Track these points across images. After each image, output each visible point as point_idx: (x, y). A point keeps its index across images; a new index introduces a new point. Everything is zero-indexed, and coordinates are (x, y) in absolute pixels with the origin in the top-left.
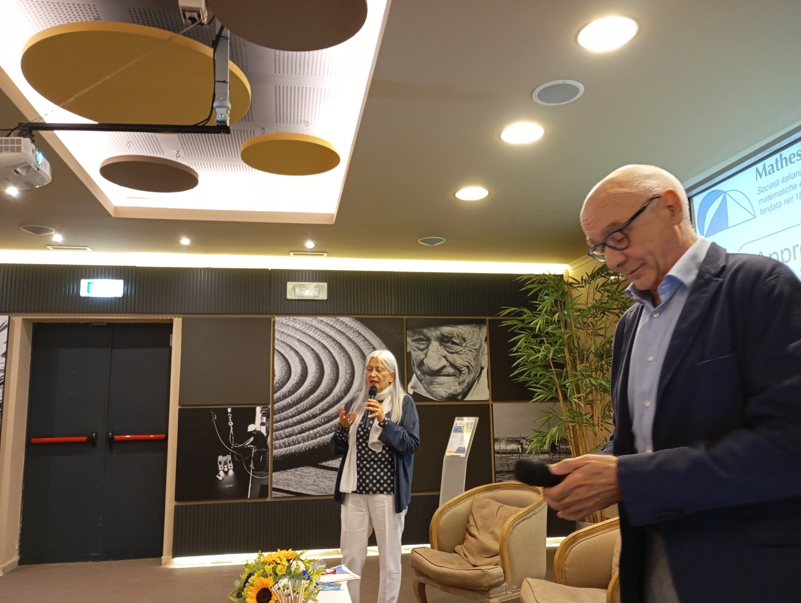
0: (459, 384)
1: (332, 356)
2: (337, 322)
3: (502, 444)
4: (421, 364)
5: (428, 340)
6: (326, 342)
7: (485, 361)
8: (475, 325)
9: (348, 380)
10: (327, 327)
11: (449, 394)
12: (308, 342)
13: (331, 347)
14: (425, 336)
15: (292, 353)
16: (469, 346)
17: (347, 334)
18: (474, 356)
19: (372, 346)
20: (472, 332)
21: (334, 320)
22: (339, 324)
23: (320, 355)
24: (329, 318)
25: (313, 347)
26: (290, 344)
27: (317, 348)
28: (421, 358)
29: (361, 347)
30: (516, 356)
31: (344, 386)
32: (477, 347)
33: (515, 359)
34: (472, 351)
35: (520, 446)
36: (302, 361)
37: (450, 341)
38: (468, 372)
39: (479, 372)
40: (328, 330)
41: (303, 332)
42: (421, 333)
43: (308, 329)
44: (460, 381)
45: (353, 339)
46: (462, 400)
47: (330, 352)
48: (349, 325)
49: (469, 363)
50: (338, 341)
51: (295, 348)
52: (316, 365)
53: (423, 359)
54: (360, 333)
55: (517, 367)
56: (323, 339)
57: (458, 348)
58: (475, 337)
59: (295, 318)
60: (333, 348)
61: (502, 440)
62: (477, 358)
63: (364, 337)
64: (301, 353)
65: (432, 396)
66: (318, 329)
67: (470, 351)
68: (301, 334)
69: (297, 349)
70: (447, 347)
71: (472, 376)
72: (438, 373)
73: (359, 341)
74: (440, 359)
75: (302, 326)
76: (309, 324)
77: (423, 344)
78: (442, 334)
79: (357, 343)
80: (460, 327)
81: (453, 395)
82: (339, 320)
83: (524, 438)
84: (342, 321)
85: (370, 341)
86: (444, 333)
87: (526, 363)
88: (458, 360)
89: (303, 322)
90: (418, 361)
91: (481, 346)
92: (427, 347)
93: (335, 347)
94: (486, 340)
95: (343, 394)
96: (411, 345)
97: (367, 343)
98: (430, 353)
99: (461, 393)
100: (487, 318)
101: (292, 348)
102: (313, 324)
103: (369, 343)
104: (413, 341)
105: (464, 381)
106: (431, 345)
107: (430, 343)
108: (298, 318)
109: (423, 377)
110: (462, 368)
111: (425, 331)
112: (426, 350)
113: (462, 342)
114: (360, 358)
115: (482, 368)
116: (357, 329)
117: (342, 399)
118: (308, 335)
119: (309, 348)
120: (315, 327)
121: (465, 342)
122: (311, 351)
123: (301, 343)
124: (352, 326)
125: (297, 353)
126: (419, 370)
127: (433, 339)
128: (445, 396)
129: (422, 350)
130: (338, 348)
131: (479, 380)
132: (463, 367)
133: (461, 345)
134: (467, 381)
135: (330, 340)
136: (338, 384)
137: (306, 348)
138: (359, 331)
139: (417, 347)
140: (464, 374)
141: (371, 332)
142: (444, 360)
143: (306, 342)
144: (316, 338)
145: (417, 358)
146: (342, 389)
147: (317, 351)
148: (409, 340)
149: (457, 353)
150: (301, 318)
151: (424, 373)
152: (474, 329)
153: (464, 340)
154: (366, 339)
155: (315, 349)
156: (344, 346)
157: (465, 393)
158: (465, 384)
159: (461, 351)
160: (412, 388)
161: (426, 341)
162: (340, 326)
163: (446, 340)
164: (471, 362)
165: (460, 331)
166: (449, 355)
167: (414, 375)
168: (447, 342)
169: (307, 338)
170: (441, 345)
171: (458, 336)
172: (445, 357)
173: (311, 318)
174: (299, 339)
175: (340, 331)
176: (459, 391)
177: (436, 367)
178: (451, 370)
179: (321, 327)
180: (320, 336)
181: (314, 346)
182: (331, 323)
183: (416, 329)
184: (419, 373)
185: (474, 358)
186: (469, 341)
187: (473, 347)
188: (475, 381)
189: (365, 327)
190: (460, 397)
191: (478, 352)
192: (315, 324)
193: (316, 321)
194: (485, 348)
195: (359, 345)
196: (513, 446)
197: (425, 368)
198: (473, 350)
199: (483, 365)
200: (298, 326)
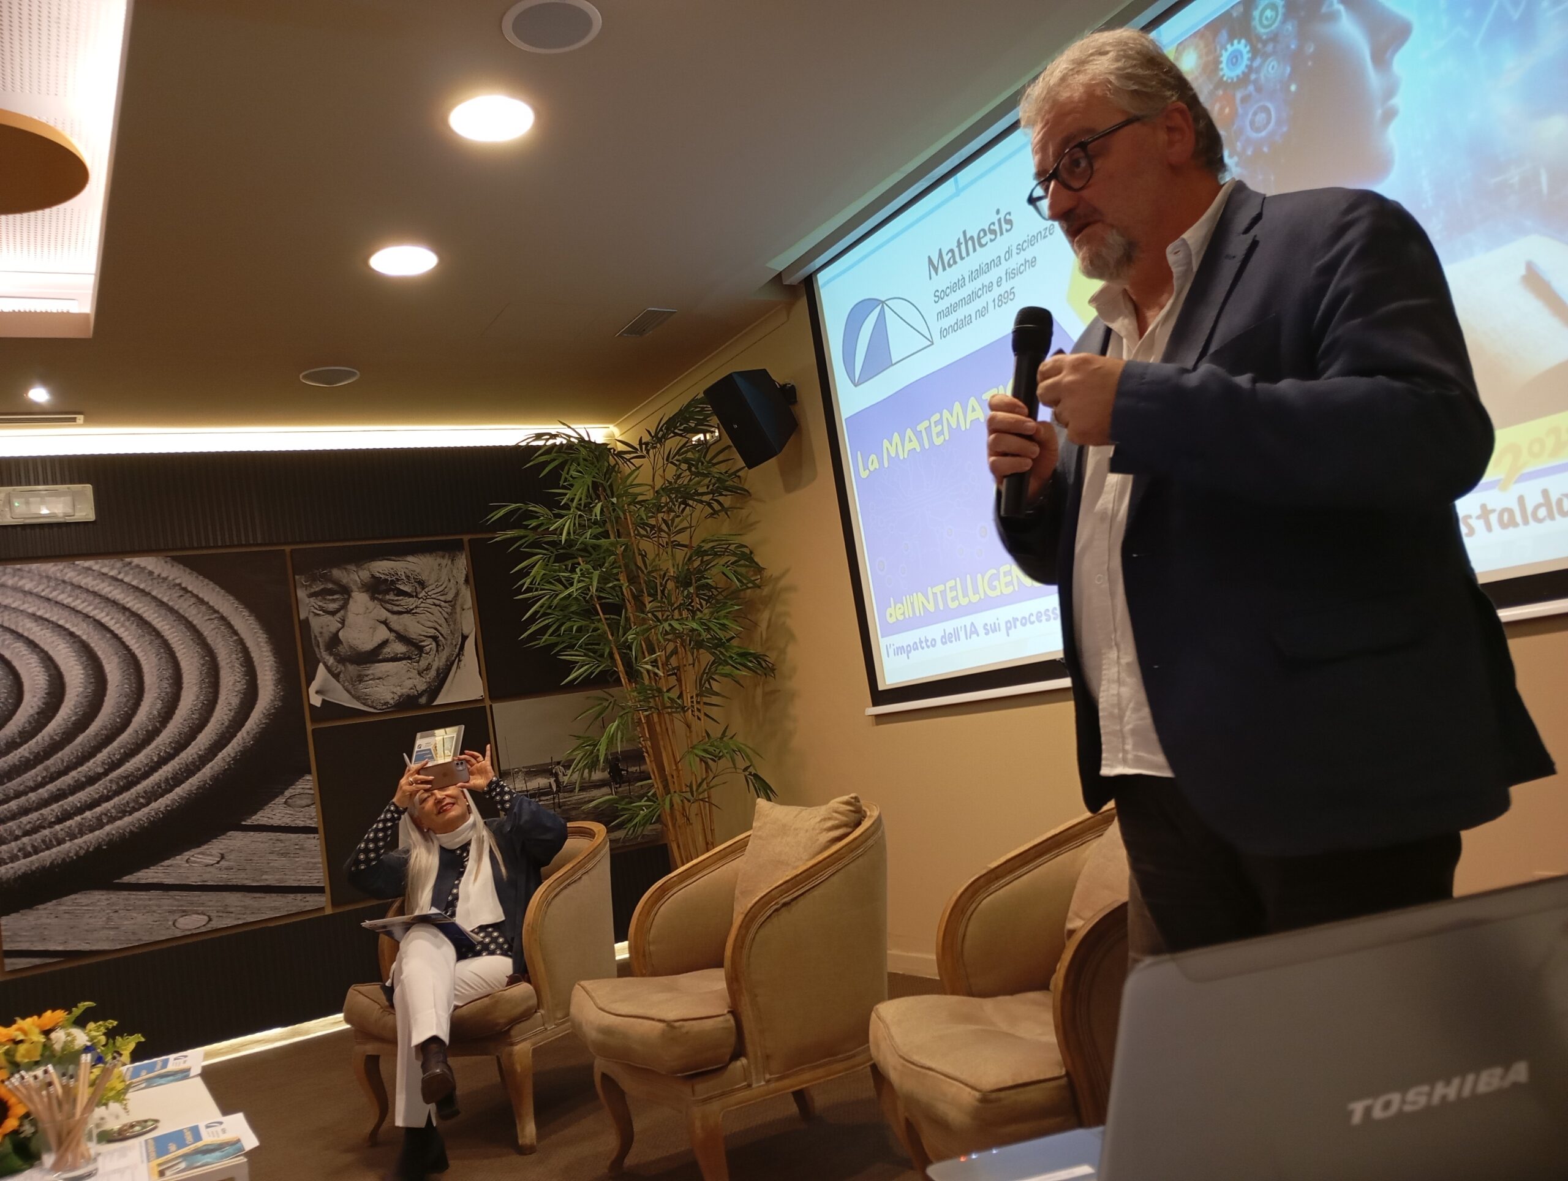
0: (419, 674)
1: (123, 643)
2: (127, 568)
3: (517, 781)
4: (334, 641)
5: (345, 592)
6: (103, 614)
7: (468, 623)
8: (441, 553)
9: (167, 693)
10: (103, 581)
11: (400, 697)
12: (58, 619)
13: (118, 625)
14: (337, 583)
15: (20, 646)
16: (433, 596)
17: (154, 593)
18: (446, 616)
19: (216, 615)
20: (436, 567)
21: (119, 564)
22: (131, 572)
23: (92, 645)
24: (106, 562)
25: (73, 629)
26: (13, 627)
27: (82, 630)
28: (333, 629)
29: (190, 619)
30: (529, 599)
31: (159, 705)
32: (450, 597)
33: (527, 604)
34: (440, 606)
35: (552, 780)
36: (49, 663)
37: (393, 590)
38: (435, 649)
39: (458, 646)
40: (105, 588)
41: (42, 597)
42: (327, 578)
43: (55, 590)
44: (421, 669)
45: (171, 604)
46: (429, 704)
47: (115, 636)
48: (156, 574)
49: (436, 629)
50: (134, 609)
51: (26, 634)
52: (84, 668)
53: (338, 631)
54: (185, 590)
55: (533, 619)
56: (95, 609)
57: (411, 603)
58: (444, 577)
59: (18, 566)
60: (123, 626)
61: (517, 773)
62: (451, 618)
63: (197, 596)
64: (42, 645)
65: (364, 704)
66: (80, 587)
67: (435, 605)
68: (38, 602)
69: (31, 637)
70: (388, 602)
71: (444, 655)
72: (373, 656)
73: (185, 605)
74: (374, 629)
75: (39, 584)
76: (56, 579)
77: (334, 601)
78: (373, 576)
79: (181, 611)
80: (410, 558)
81: (408, 696)
82: (130, 563)
83: (558, 763)
84: (138, 566)
85: (211, 604)
86: (378, 575)
87: (549, 611)
88: (413, 626)
89: (40, 575)
90: (327, 636)
91: (457, 594)
92: (344, 607)
93: (127, 624)
94: (467, 581)
95: (158, 725)
96: (307, 604)
97: (203, 608)
98: (351, 618)
99: (424, 691)
100: (466, 538)
101: (19, 636)
102: (66, 578)
103: (211, 608)
104: (311, 595)
105: (428, 668)
106: (351, 601)
107: (350, 596)
108: (26, 567)
109: (341, 667)
110: (424, 641)
111: (336, 573)
112: (342, 612)
113: (419, 589)
114: (191, 643)
115: (465, 638)
116: (178, 581)
117: (158, 736)
118: (57, 602)
119: (64, 632)
120: (72, 584)
121: (423, 589)
122: (68, 638)
123: (40, 622)
124: (164, 575)
125: (32, 645)
126: (331, 654)
127: (354, 588)
128: (392, 702)
129: (333, 613)
130: (134, 626)
131: (460, 661)
132: (424, 638)
133: (416, 596)
134: (435, 667)
135: (114, 610)
136: (142, 703)
137: (53, 631)
138: (183, 585)
139: (321, 609)
140: (427, 654)
141: (212, 585)
142: (383, 627)
143: (54, 619)
144: (79, 608)
145: (324, 630)
146: (155, 713)
147: (84, 637)
148: (301, 594)
149: (408, 612)
150: (34, 566)
151: (341, 660)
152: (439, 560)
153: (422, 584)
154: (201, 601)
155: (78, 633)
156: (149, 619)
157: (434, 691)
158: (433, 673)
159: (416, 607)
160: (317, 692)
161: (342, 594)
162: (134, 578)
163: (383, 587)
164: (439, 628)
165: (411, 567)
166: (393, 619)
167: (321, 666)
168: (387, 592)
169: (55, 609)
170: (373, 598)
171: (408, 577)
172: (385, 623)
173: (60, 566)
174: (34, 615)
175: (136, 588)
176: (421, 686)
177: (368, 646)
178: (400, 648)
179: (85, 584)
180: (86, 604)
181: (73, 625)
182: (113, 573)
183: (316, 571)
184: (331, 661)
185: (445, 619)
186: (434, 586)
187: (442, 598)
188: (452, 663)
189: (195, 574)
190: (423, 700)
191: (453, 607)
192: (70, 578)
193: (74, 570)
194: (467, 596)
195: (187, 615)
196: (541, 782)
197: (342, 650)
198: (443, 604)
199: (466, 632)
200: (28, 586)
